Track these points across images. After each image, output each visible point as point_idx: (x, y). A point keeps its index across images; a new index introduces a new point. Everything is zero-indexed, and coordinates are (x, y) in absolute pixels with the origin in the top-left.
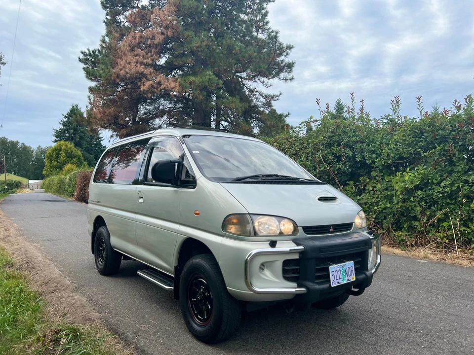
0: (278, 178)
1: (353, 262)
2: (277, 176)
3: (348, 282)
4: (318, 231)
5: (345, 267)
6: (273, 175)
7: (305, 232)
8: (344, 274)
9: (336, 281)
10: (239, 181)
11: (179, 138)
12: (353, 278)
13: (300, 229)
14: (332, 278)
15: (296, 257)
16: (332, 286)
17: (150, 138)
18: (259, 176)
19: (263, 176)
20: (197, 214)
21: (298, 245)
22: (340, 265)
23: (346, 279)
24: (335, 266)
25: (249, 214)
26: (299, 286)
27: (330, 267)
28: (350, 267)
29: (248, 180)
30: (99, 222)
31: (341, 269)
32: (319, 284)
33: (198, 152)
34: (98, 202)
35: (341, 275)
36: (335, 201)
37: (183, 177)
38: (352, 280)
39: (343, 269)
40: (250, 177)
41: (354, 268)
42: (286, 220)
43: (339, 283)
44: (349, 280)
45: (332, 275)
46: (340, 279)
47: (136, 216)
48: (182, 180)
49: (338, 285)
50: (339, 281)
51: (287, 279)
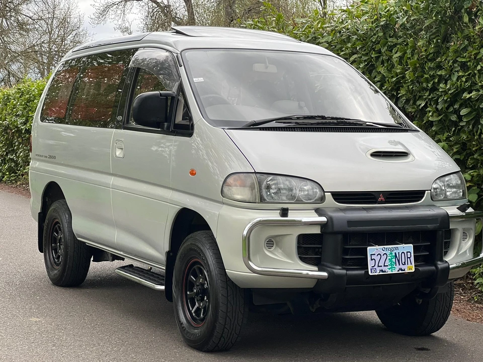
0: (328, 121)
1: (412, 245)
2: (323, 117)
3: (400, 272)
4: (357, 199)
5: (395, 252)
6: (316, 117)
7: (335, 199)
8: (394, 260)
9: (378, 269)
10: (255, 126)
11: (175, 55)
12: (410, 268)
13: (328, 195)
14: (370, 264)
15: (317, 230)
16: (370, 273)
17: (136, 49)
18: (291, 119)
19: (298, 118)
20: (193, 173)
21: (320, 215)
22: (385, 247)
23: (398, 267)
24: (377, 247)
25: (255, 173)
26: (320, 270)
27: (368, 248)
28: (405, 252)
29: (273, 124)
31: (388, 253)
32: (347, 270)
33: (201, 79)
34: (51, 157)
35: (388, 261)
36: (405, 158)
37: (179, 119)
38: (407, 271)
39: (391, 253)
40: (277, 120)
41: (412, 255)
42: (308, 181)
43: (382, 271)
44: (402, 270)
45: (372, 260)
46: (384, 266)
47: (112, 180)
48: (176, 123)
49: (381, 273)
50: (384, 268)
51: (303, 260)
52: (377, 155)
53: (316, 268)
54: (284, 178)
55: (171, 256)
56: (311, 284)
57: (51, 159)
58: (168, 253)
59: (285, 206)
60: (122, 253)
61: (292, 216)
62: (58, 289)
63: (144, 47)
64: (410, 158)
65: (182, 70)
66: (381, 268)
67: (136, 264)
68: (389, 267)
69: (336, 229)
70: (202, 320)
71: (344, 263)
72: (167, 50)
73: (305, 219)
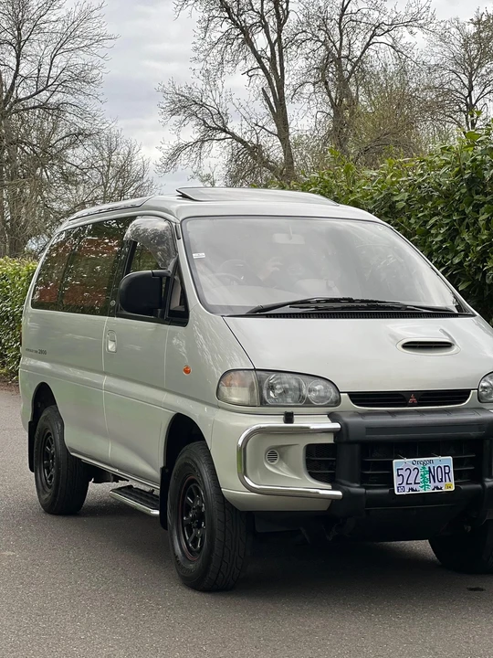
0: (355, 304)
1: (451, 458)
2: (350, 300)
3: (436, 491)
5: (429, 465)
6: (341, 299)
7: (353, 402)
8: (427, 476)
9: (407, 488)
10: (262, 312)
11: (174, 224)
12: (449, 485)
13: (344, 396)
14: (397, 481)
15: (329, 440)
16: (396, 493)
17: (134, 218)
18: (309, 302)
19: (318, 302)
20: (187, 371)
21: (333, 421)
22: (416, 459)
23: (432, 485)
24: (406, 460)
25: (255, 370)
26: (334, 489)
27: (394, 461)
28: (442, 466)
29: (287, 310)
30: (43, 397)
31: (420, 467)
32: (367, 488)
33: (202, 255)
34: (41, 352)
35: (419, 477)
36: (448, 349)
37: (175, 304)
38: (444, 490)
39: (424, 468)
40: (292, 304)
41: (452, 469)
42: (319, 380)
43: (413, 490)
44: (438, 488)
45: (399, 475)
46: (415, 483)
47: (105, 381)
48: (171, 308)
49: (411, 492)
50: (414, 487)
51: (314, 476)
52: (410, 346)
53: (330, 487)
54: (289, 376)
55: (166, 473)
56: (324, 507)
57: (42, 354)
58: (163, 470)
59: (289, 410)
60: (117, 471)
61: (299, 422)
62: (49, 517)
63: (142, 215)
64: (454, 349)
65: (180, 243)
66: (410, 486)
67: (135, 485)
68: (421, 485)
69: (352, 438)
70: (199, 551)
71: (364, 480)
72: (166, 219)
73: (313, 426)
